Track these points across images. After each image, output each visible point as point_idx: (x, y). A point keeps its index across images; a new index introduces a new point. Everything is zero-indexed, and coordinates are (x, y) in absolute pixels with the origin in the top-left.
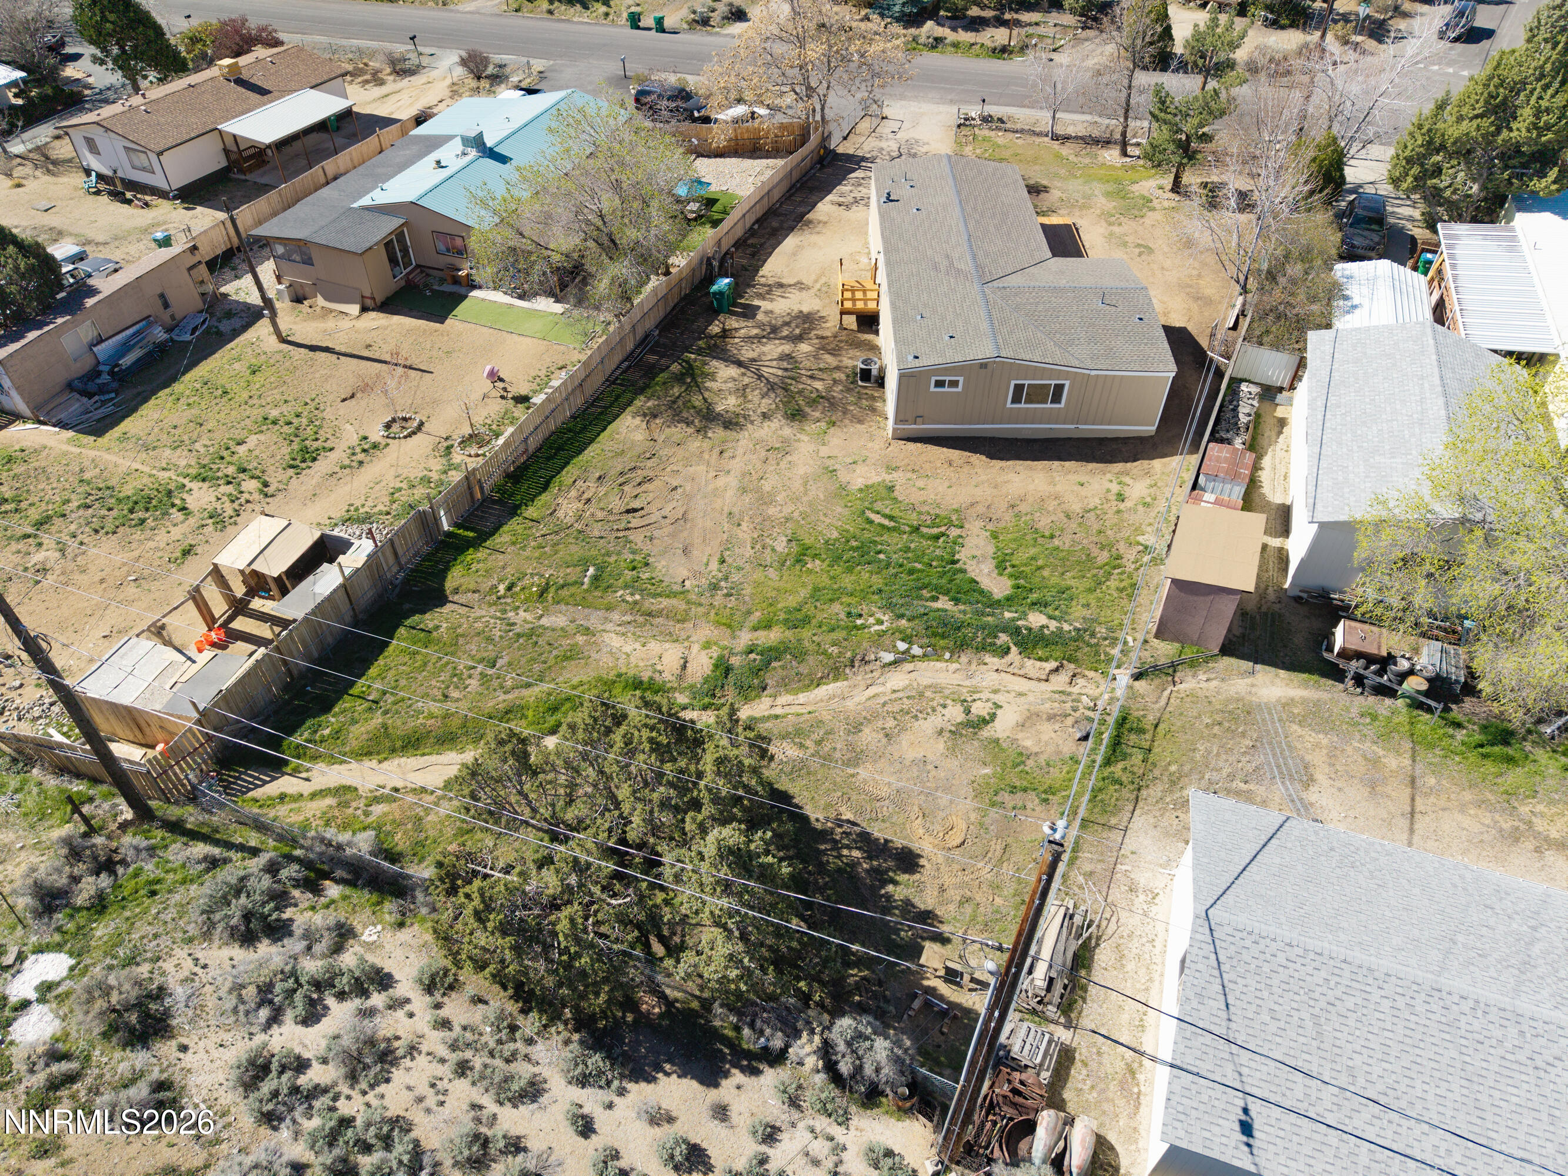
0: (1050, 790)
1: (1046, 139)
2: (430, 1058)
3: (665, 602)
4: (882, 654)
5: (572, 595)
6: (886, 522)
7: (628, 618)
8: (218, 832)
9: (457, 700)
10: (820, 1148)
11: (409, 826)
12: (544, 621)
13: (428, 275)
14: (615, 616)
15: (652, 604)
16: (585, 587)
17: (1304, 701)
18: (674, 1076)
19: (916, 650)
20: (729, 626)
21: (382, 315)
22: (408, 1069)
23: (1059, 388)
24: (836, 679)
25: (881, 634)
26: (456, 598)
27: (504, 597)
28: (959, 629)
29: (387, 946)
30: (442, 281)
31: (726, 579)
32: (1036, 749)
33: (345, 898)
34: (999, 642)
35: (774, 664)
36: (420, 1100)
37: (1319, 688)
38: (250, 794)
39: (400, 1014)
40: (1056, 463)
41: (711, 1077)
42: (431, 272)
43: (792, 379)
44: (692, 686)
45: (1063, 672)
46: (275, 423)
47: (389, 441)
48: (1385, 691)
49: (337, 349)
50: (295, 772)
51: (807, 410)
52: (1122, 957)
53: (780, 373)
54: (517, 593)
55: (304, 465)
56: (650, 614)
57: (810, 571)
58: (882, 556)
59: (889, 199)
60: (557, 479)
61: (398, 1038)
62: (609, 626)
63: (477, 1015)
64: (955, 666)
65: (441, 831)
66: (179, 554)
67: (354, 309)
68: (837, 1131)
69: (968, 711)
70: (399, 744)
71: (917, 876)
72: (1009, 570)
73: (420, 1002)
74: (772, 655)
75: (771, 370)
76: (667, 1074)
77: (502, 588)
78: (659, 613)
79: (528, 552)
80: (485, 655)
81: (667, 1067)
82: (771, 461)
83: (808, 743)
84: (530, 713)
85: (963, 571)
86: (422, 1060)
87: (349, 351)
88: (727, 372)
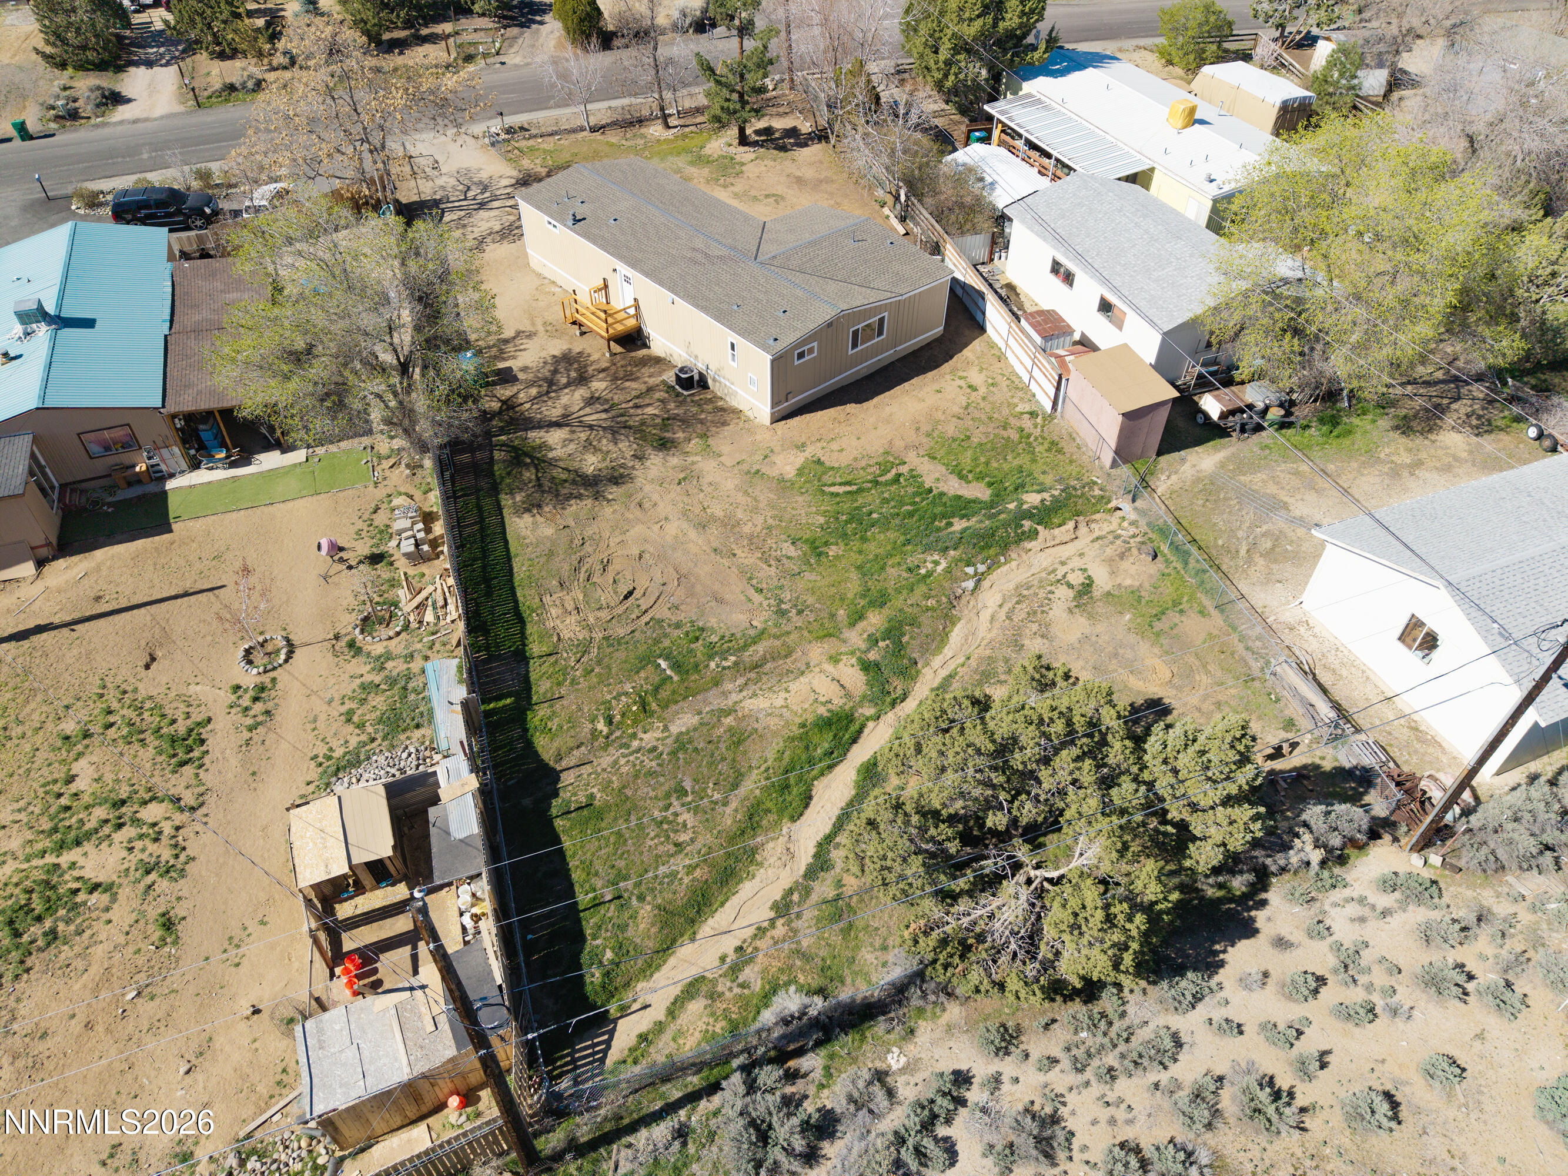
0: (1176, 603)
1: (585, 133)
2: (1075, 1091)
3: (761, 648)
4: (964, 585)
5: (674, 692)
6: (848, 488)
7: (740, 681)
8: (621, 1118)
9: (692, 840)
10: (1353, 910)
11: (798, 963)
12: (674, 729)
13: (82, 491)
14: (728, 686)
15: (749, 655)
16: (676, 678)
17: (1228, 459)
18: (1229, 949)
19: (982, 568)
20: (830, 635)
21: (75, 559)
22: (1073, 1113)
23: (881, 321)
24: (954, 624)
25: (948, 571)
26: (564, 764)
27: (611, 733)
28: (993, 535)
29: (923, 1056)
30: (112, 489)
31: (781, 601)
32: (1137, 584)
33: (831, 1057)
34: (1026, 529)
35: (905, 639)
36: (1112, 1121)
37: (1224, 447)
38: (609, 1062)
39: (1006, 1087)
40: (906, 384)
41: (1249, 930)
42: (84, 485)
43: (622, 415)
44: (864, 697)
45: (1080, 526)
46: (87, 735)
47: (272, 674)
48: (1259, 428)
49: (56, 620)
50: (625, 1011)
51: (668, 435)
52: (1334, 670)
53: (604, 416)
54: (620, 723)
55: (196, 754)
56: (757, 666)
57: (837, 557)
58: (875, 516)
59: (576, 221)
60: (522, 608)
61: (1032, 1103)
62: (734, 697)
63: (1061, 1034)
64: (1014, 564)
65: (829, 945)
66: (159, 933)
67: (28, 568)
68: (1347, 892)
69: (1070, 586)
70: (692, 913)
71: (1175, 712)
72: (970, 476)
73: (1008, 1067)
74: (894, 632)
75: (594, 417)
76: (1224, 951)
77: (601, 726)
78: (764, 660)
79: (583, 684)
80: (666, 787)
81: (1217, 947)
82: (693, 491)
83: (1003, 677)
84: (769, 805)
85: (942, 494)
86: (1071, 1098)
87: (77, 615)
88: (555, 437)
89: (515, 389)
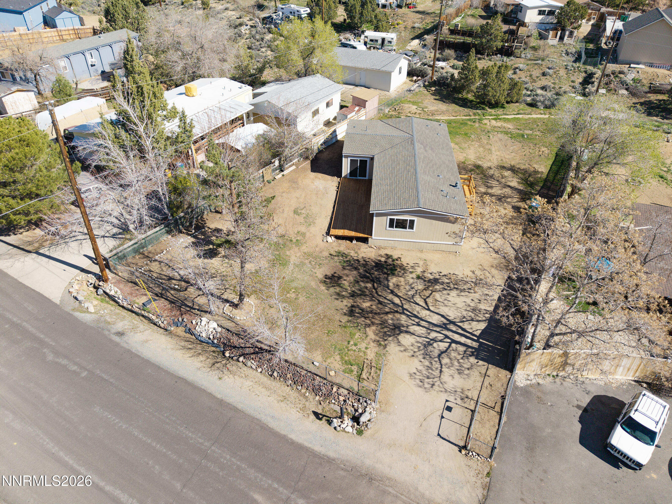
43: (483, 179)
51: (474, 168)
53: (490, 182)
75: (494, 183)
88: (514, 183)
89: (516, 204)
